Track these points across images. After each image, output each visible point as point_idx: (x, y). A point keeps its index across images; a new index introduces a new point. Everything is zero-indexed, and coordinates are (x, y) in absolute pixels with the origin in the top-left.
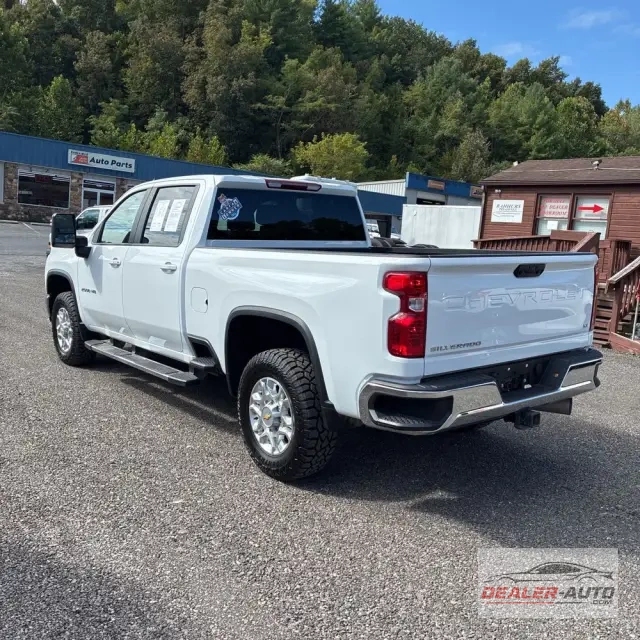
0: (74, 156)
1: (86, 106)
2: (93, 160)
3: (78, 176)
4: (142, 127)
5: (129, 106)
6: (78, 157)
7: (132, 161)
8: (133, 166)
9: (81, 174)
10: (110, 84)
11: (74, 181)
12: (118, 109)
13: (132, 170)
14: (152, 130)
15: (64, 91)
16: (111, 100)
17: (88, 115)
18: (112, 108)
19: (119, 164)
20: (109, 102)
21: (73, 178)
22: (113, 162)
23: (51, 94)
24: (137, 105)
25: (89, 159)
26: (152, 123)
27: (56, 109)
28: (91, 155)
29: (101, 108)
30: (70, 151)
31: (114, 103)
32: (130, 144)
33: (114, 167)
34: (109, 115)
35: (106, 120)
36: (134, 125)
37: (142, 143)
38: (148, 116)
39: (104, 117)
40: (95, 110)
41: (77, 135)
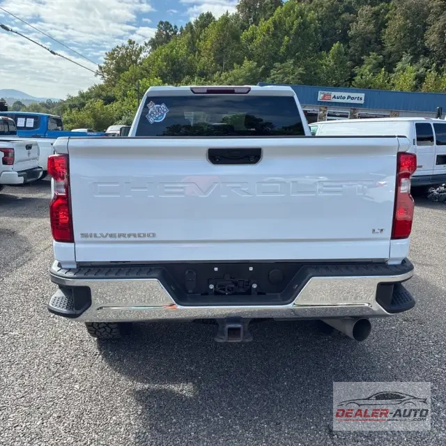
0: (322, 95)
1: (354, 61)
2: (334, 97)
3: (323, 109)
4: (390, 70)
5: (384, 56)
6: (325, 96)
7: (362, 95)
8: (363, 99)
9: (326, 108)
10: (373, 42)
11: (321, 112)
12: (375, 59)
13: (362, 102)
14: (399, 70)
15: (339, 52)
16: (371, 53)
17: (354, 67)
18: (371, 59)
19: (353, 98)
20: (369, 55)
21: (321, 110)
22: (349, 97)
23: (330, 57)
24: (390, 54)
25: (332, 96)
26: (399, 65)
27: (333, 65)
28: (333, 94)
29: (363, 60)
30: (319, 92)
31: (373, 54)
32: (379, 84)
33: (350, 101)
34: (369, 64)
35: (366, 69)
36: (383, 69)
37: (388, 82)
38: (399, 61)
39: (364, 66)
40: (360, 63)
41: (345, 81)
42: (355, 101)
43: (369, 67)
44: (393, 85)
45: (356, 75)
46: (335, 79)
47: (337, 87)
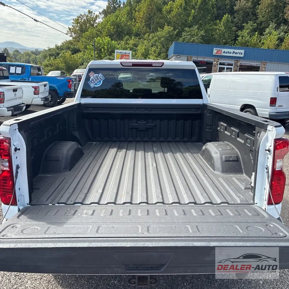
0: (216, 51)
1: (237, 27)
2: (224, 52)
3: (217, 60)
4: (261, 34)
5: (257, 24)
6: (217, 52)
7: (243, 51)
8: (243, 54)
9: (218, 59)
10: (250, 14)
11: (215, 62)
12: (252, 26)
13: (242, 56)
14: (267, 34)
15: (228, 21)
16: (249, 22)
17: (237, 31)
18: (249, 26)
19: (236, 53)
20: (248, 23)
22: (234, 52)
23: (222, 23)
24: (261, 23)
25: (223, 52)
26: (267, 30)
27: (223, 30)
28: (223, 50)
29: (244, 26)
30: (214, 49)
31: (250, 23)
32: (254, 43)
33: (234, 55)
34: (247, 29)
35: (245, 33)
36: (257, 33)
37: (260, 42)
38: (266, 28)
39: (244, 30)
40: (241, 28)
41: (232, 40)
42: (238, 55)
43: (247, 31)
44: (263, 43)
45: (239, 36)
46: (225, 39)
47: (225, 44)
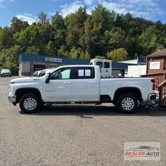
0: (47, 59)
1: (57, 48)
2: (51, 60)
4: (69, 51)
5: (67, 47)
7: (61, 59)
9: (48, 63)
10: (63, 42)
12: (64, 47)
13: (61, 62)
14: (72, 52)
15: (51, 44)
16: (62, 45)
17: (57, 50)
19: (58, 60)
20: (62, 46)
21: (47, 64)
22: (56, 60)
23: (49, 45)
24: (69, 46)
26: (72, 50)
27: (50, 49)
29: (60, 47)
30: (46, 58)
31: (63, 46)
32: (66, 56)
34: (62, 49)
35: (61, 50)
36: (67, 51)
37: (69, 55)
38: (71, 49)
39: (61, 49)
41: (55, 54)
42: (59, 61)
43: (62, 50)
44: (71, 56)
45: (58, 52)
46: (51, 53)
47: (52, 56)
